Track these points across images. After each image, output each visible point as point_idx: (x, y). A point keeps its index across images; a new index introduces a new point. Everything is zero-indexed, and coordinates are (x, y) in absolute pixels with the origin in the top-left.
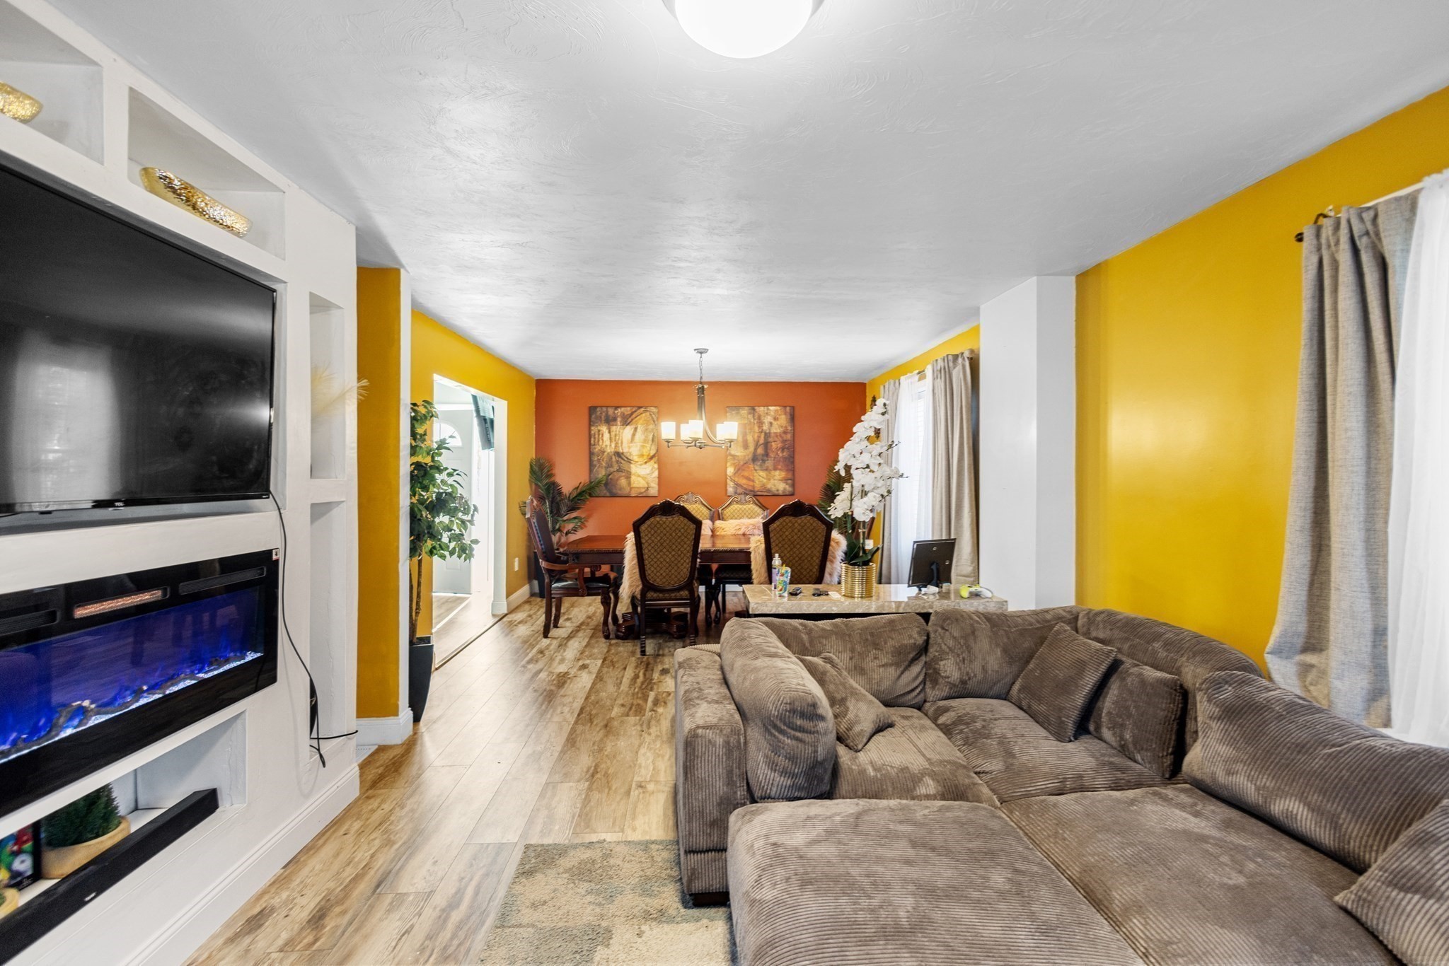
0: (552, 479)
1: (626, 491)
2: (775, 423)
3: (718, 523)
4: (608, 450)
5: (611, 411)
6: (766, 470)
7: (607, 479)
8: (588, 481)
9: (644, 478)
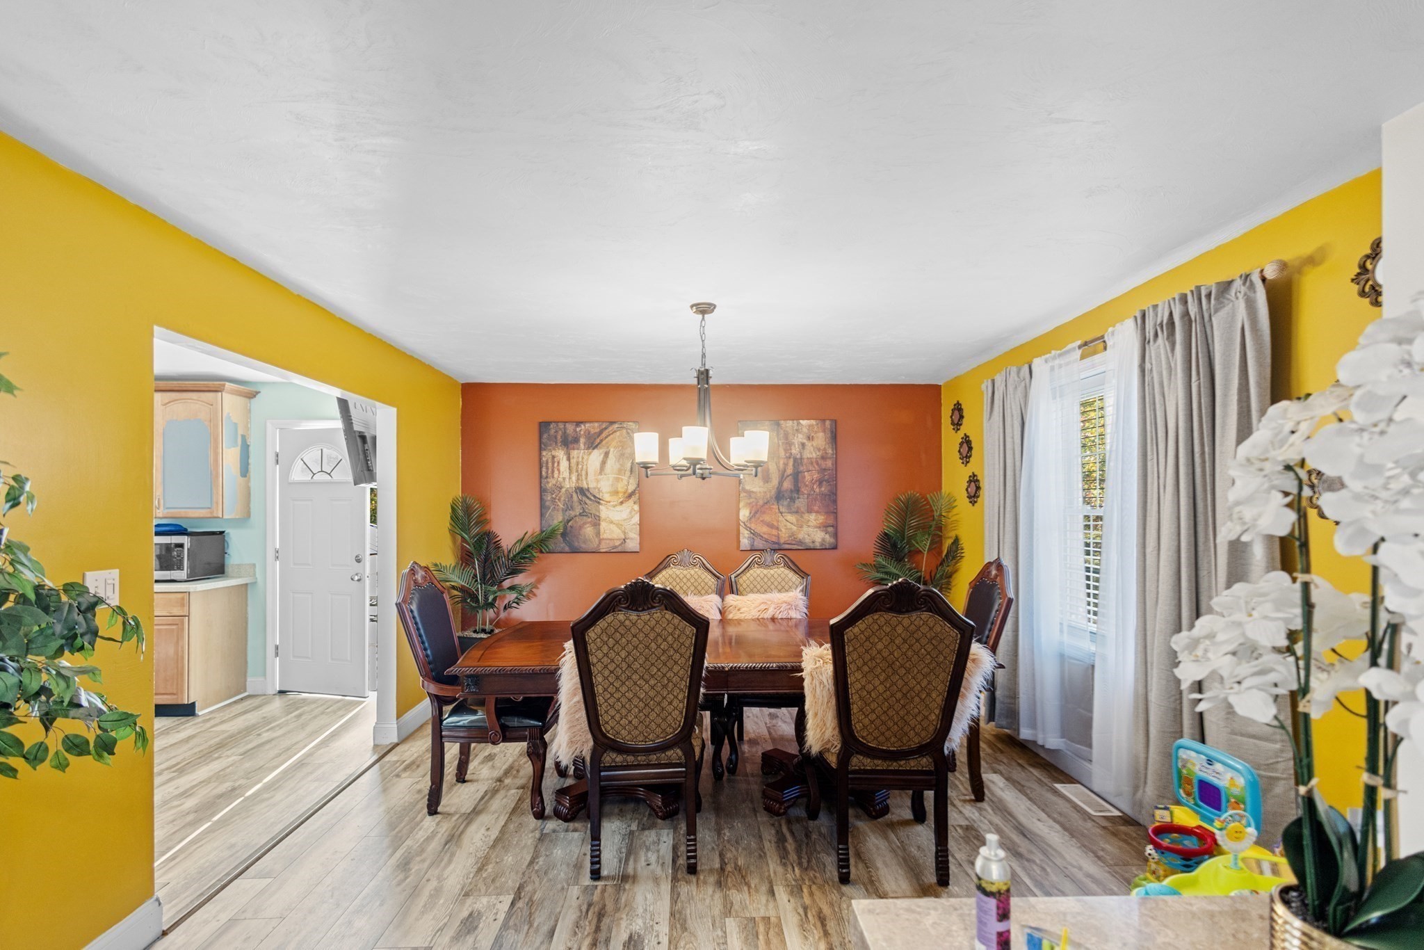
0: (487, 528)
1: (593, 545)
2: (809, 444)
3: (731, 599)
4: (567, 485)
5: (570, 428)
6: (797, 512)
7: (565, 528)
8: (538, 530)
9: (619, 525)
